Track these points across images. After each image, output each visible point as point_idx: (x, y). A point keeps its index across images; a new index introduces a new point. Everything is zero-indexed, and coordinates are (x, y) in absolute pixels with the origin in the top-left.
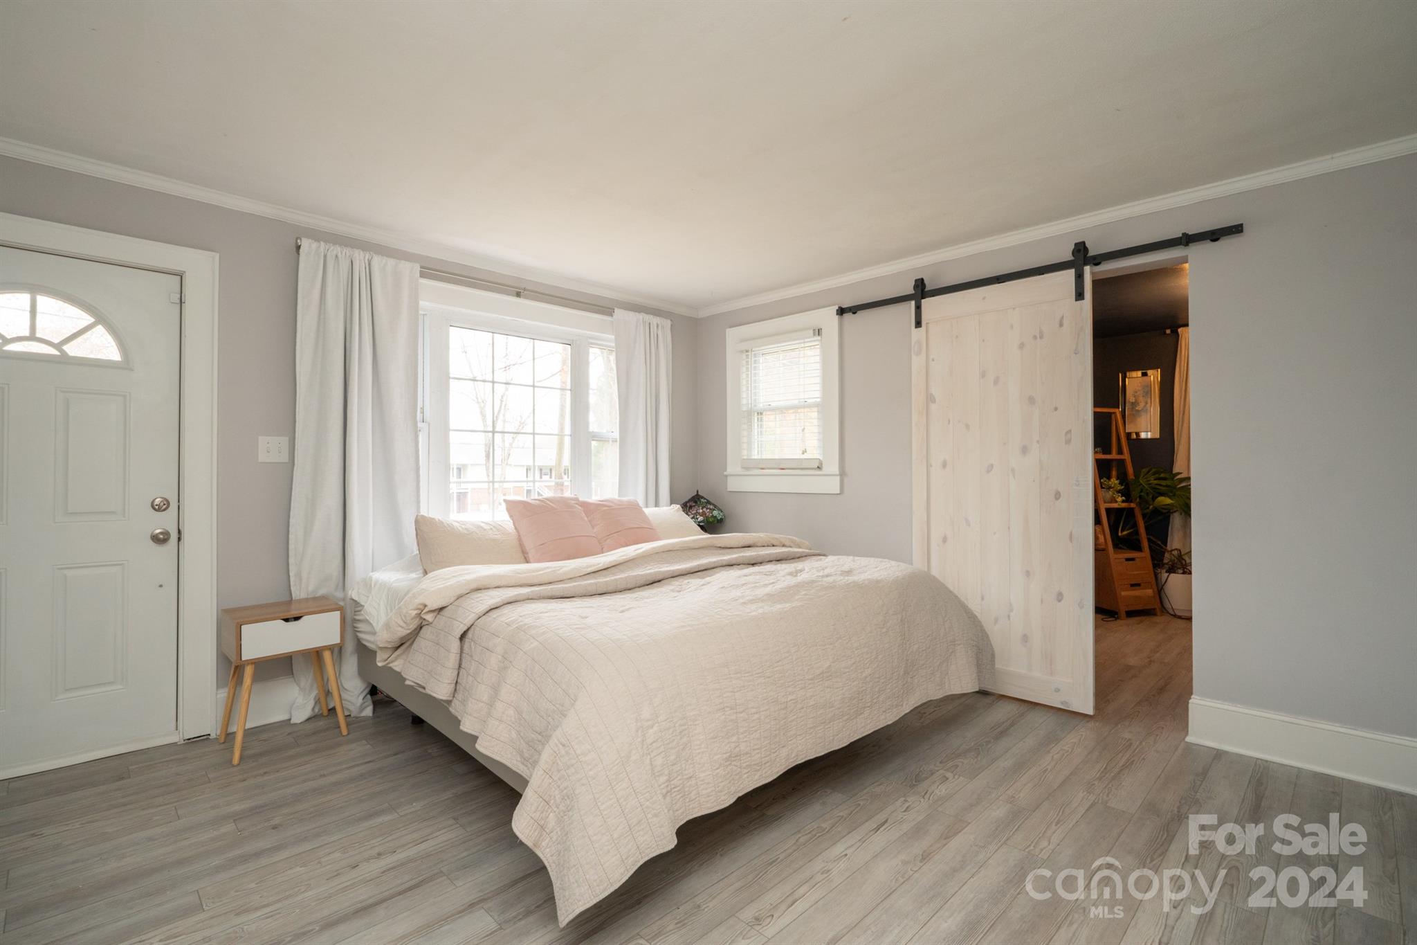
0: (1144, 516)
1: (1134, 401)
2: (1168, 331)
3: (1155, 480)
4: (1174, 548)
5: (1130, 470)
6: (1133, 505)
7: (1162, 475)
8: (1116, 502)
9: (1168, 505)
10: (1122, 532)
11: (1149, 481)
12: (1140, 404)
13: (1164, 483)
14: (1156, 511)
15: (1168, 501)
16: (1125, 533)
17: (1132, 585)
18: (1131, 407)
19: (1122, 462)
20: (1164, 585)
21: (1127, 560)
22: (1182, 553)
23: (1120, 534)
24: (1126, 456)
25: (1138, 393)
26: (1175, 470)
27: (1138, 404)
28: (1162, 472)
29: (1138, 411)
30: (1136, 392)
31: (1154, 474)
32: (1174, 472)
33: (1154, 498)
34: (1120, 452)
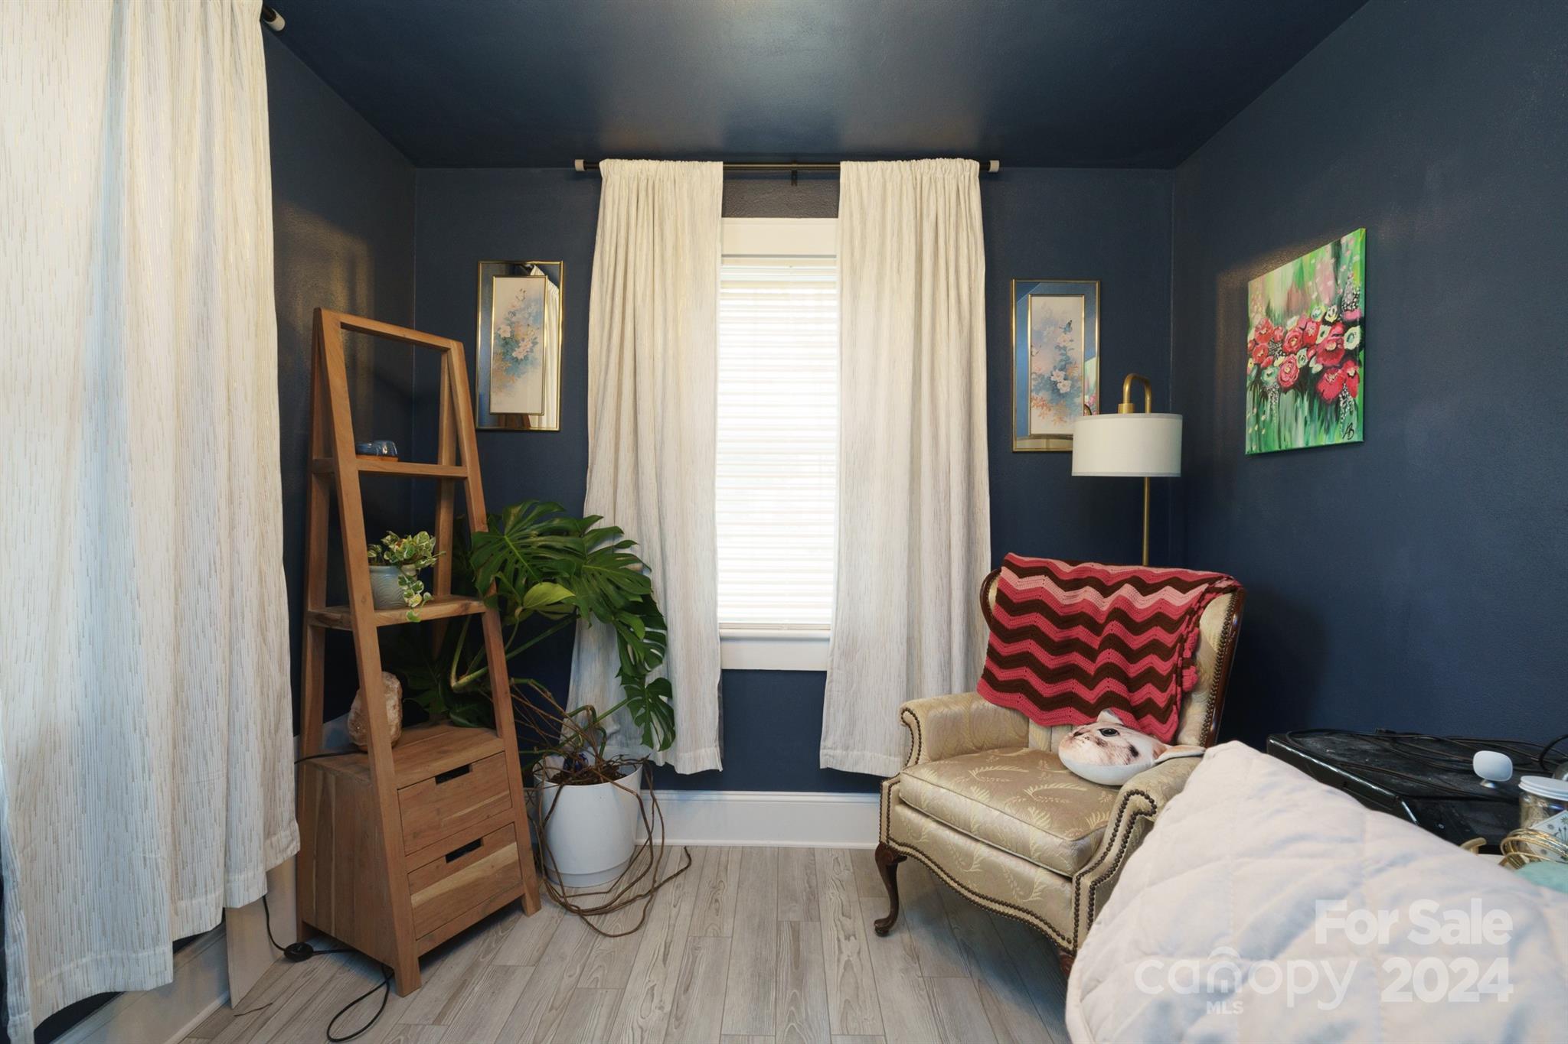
0: (506, 634)
1: (508, 335)
2: (579, 165)
3: (540, 535)
4: (580, 705)
5: (477, 508)
6: (476, 606)
7: (556, 522)
8: (406, 606)
9: (559, 603)
10: (458, 678)
11: (527, 537)
12: (522, 344)
13: (558, 542)
14: (538, 620)
15: (560, 593)
16: (465, 680)
17: (451, 857)
18: (500, 350)
19: (460, 483)
20: (547, 818)
21: (441, 778)
22: (599, 714)
23: (453, 684)
24: (471, 470)
25: (518, 316)
26: (589, 510)
27: (517, 342)
28: (557, 515)
29: (516, 360)
30: (514, 314)
31: (539, 519)
32: (586, 515)
33: (529, 585)
34: (458, 461)
